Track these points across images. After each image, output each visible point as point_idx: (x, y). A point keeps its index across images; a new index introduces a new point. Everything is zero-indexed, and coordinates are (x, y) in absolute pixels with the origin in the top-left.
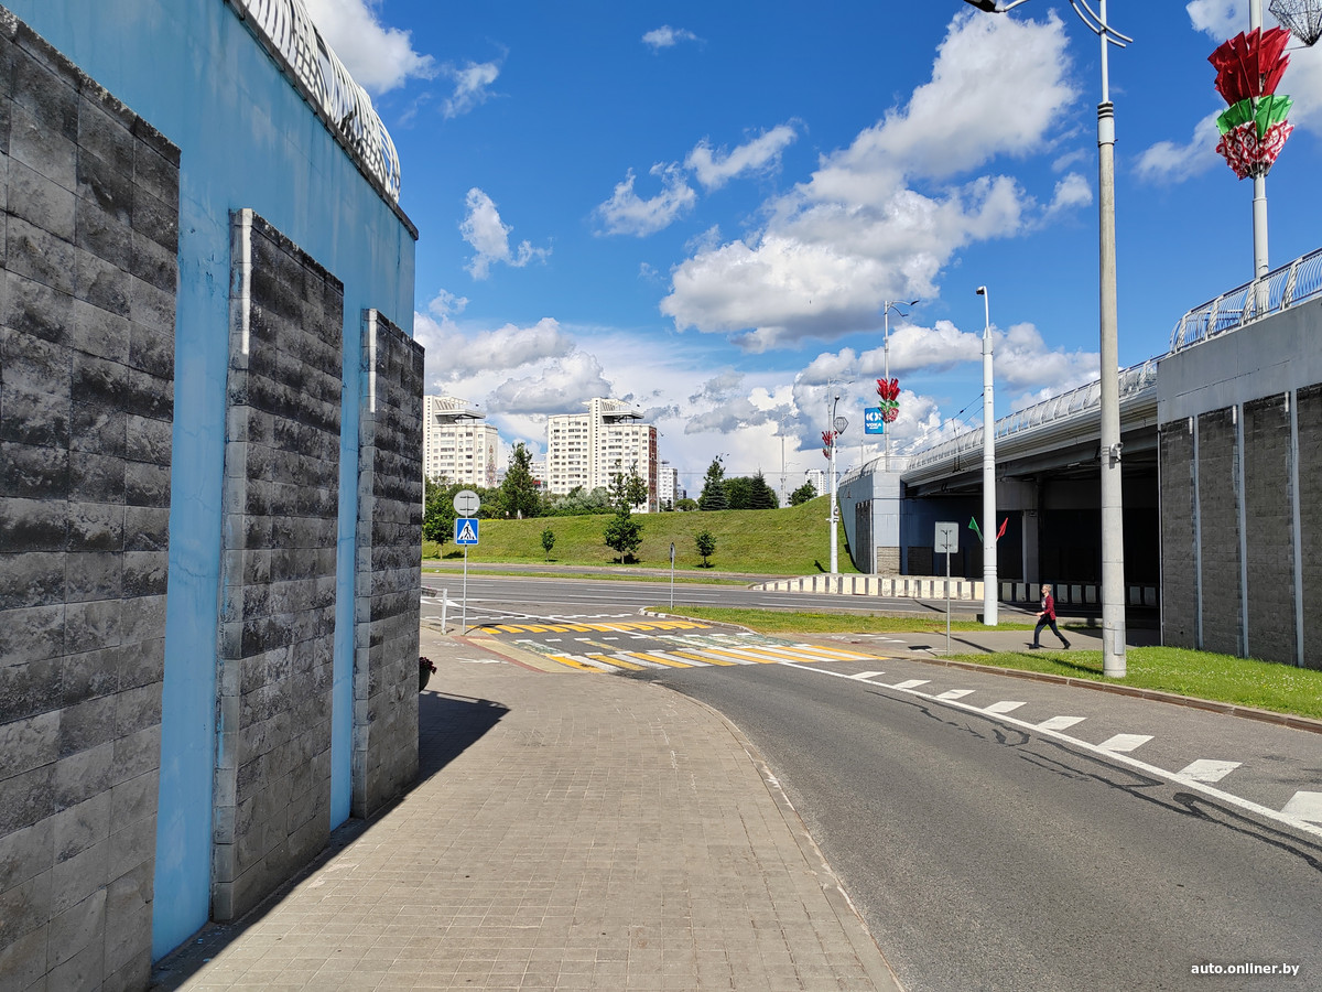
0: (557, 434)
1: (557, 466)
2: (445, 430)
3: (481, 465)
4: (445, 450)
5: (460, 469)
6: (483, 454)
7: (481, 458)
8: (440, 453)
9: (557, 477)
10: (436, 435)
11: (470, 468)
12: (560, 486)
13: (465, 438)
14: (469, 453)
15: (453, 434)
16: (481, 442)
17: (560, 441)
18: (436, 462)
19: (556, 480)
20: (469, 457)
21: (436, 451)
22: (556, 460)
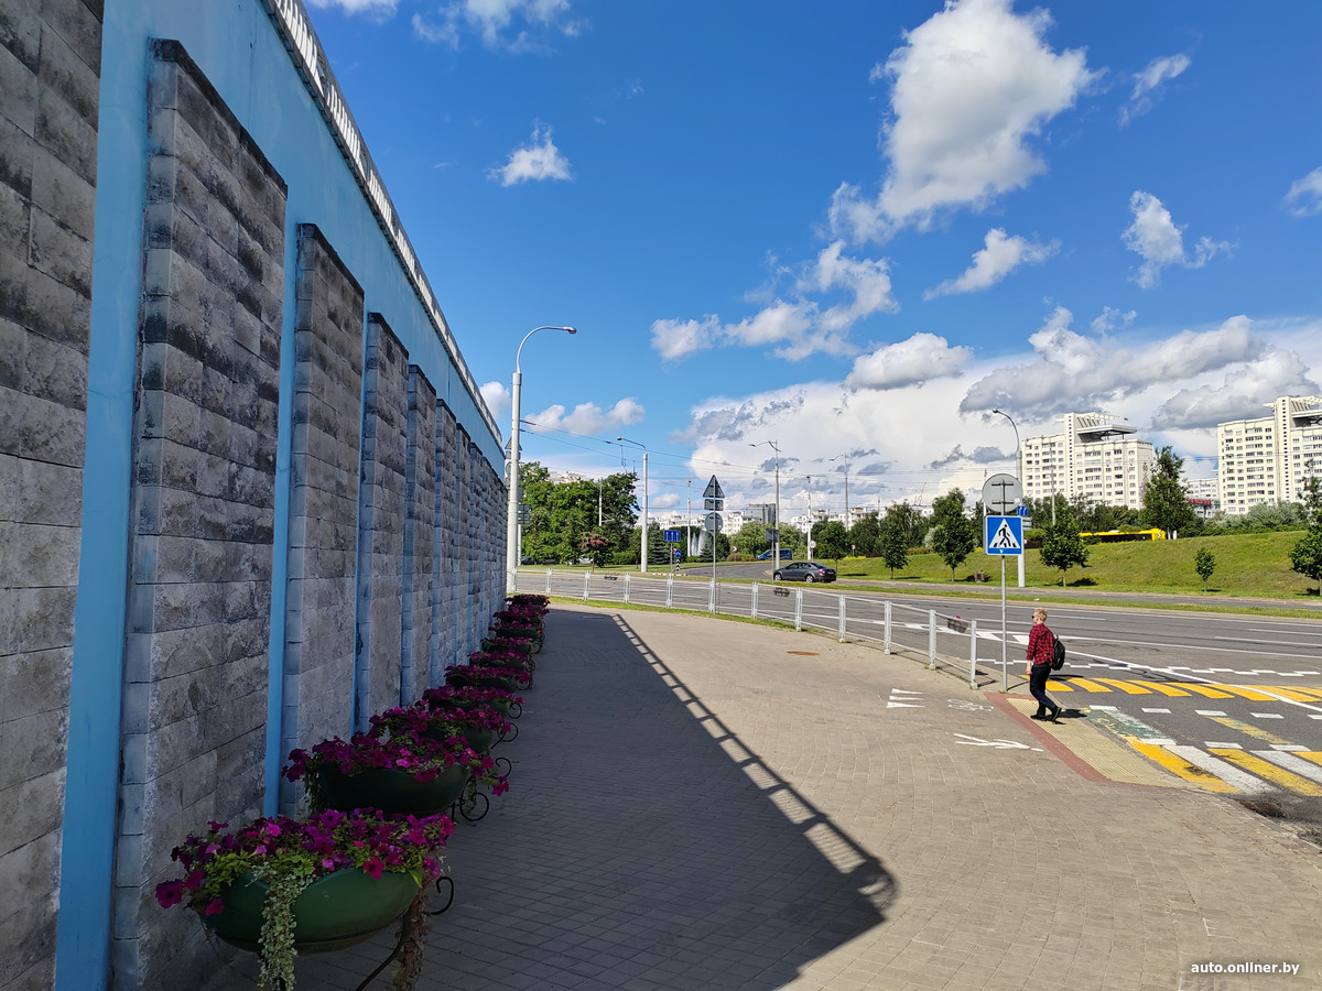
0: (1230, 444)
1: (1231, 482)
2: (1089, 449)
3: (1133, 485)
4: (1091, 470)
5: (1109, 490)
6: (1135, 472)
7: (1133, 477)
8: (1084, 475)
9: (1233, 494)
10: (1080, 455)
11: (1119, 489)
12: (1237, 505)
13: (1113, 456)
14: (1119, 472)
15: (1099, 453)
16: (1132, 460)
17: (1235, 452)
18: (1080, 484)
19: (1232, 498)
20: (1119, 477)
21: (1079, 472)
22: (1231, 475)
